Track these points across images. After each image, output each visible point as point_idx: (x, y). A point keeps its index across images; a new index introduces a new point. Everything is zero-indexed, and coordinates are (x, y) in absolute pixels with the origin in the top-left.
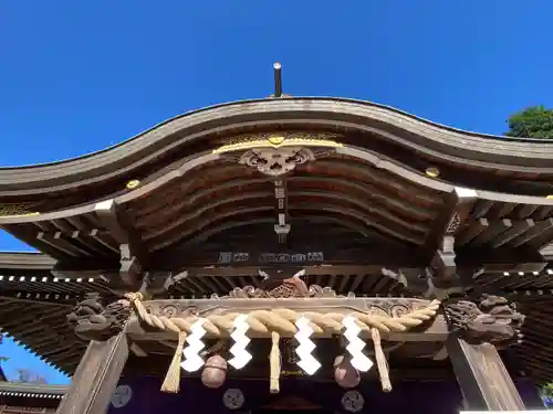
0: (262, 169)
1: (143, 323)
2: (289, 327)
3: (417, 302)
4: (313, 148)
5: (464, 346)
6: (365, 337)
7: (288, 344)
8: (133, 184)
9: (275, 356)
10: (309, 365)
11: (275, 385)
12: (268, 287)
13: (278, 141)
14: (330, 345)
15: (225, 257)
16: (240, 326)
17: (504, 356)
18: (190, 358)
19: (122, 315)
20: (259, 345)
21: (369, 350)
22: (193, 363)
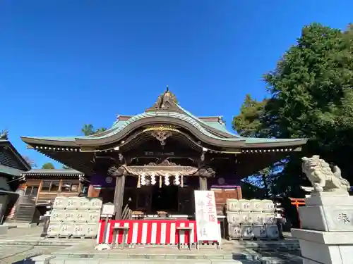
0: (158, 138)
1: (128, 172)
2: (163, 175)
3: (194, 168)
4: (172, 131)
5: (201, 178)
6: (180, 177)
7: (163, 178)
8: (123, 142)
9: (161, 181)
10: (167, 183)
11: (160, 186)
12: (159, 163)
13: (162, 128)
14: (172, 178)
15: (146, 153)
16: (153, 174)
17: (208, 181)
18: (143, 182)
19: (123, 171)
20: (157, 178)
21: (180, 180)
22: (143, 183)
